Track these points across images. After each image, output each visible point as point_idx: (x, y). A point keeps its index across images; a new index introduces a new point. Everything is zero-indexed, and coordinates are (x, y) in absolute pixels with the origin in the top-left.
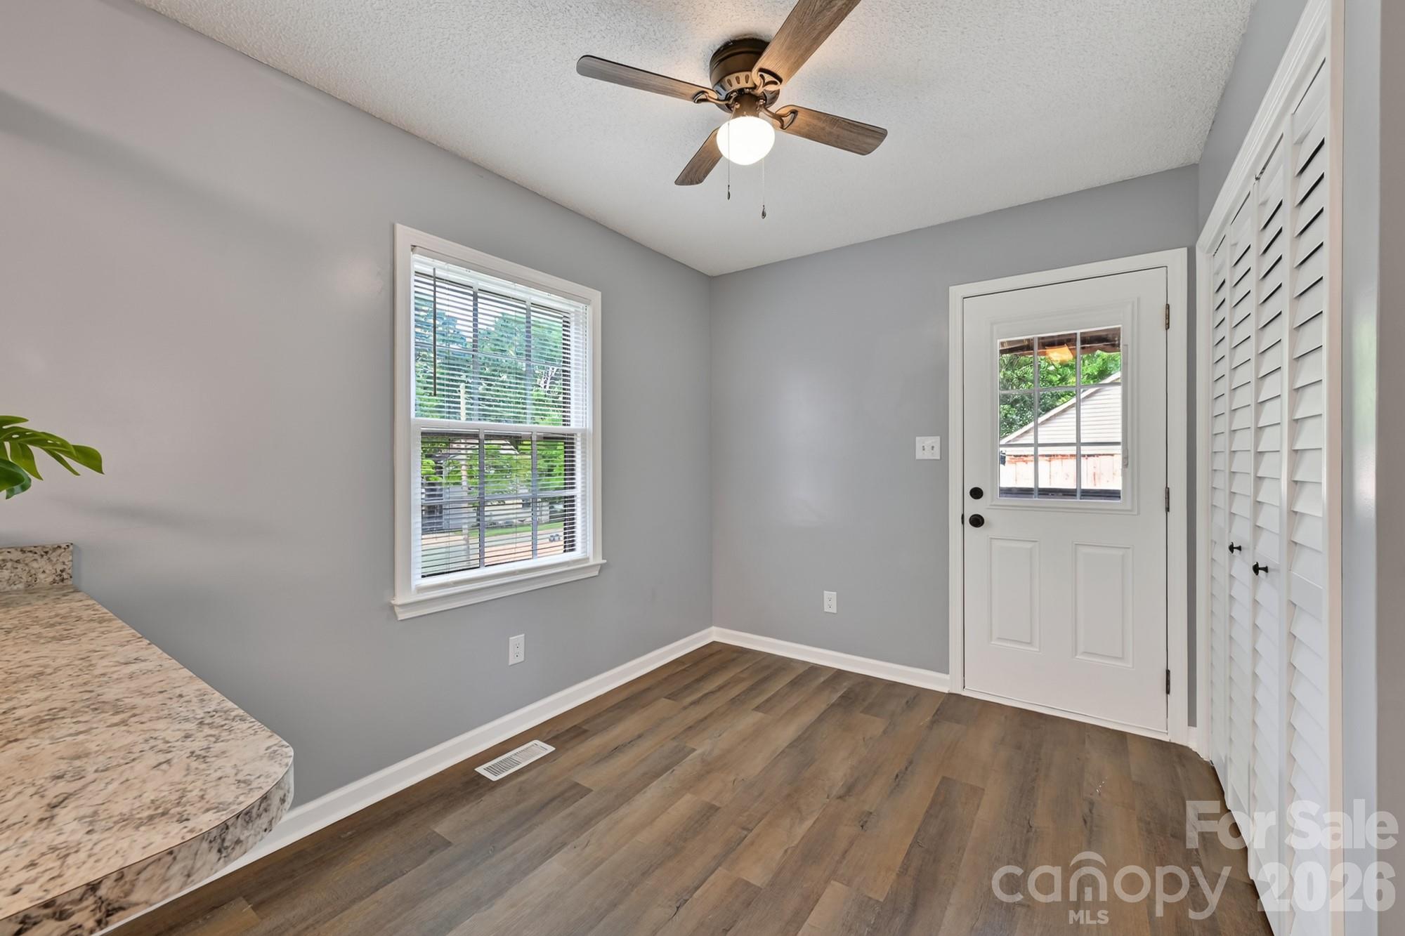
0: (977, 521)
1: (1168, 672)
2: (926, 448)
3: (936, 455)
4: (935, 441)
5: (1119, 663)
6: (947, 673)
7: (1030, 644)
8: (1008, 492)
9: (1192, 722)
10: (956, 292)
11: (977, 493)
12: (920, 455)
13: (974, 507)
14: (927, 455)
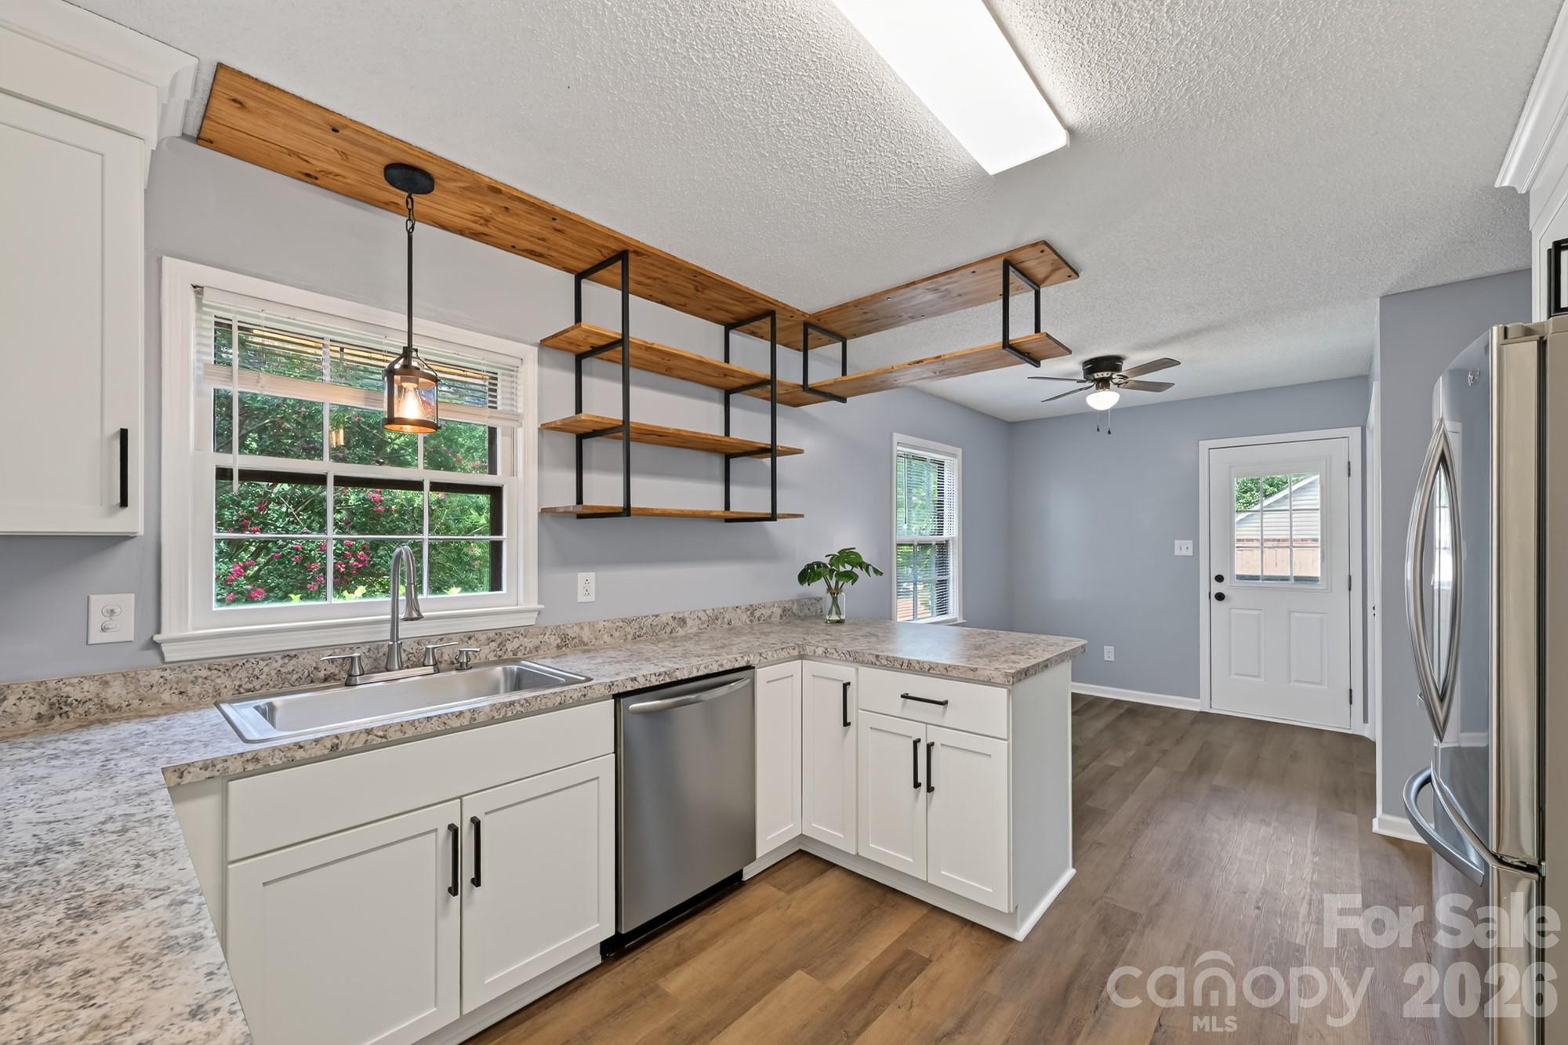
0: (1220, 597)
1: (1351, 690)
2: (1183, 548)
3: (1190, 553)
4: (1190, 543)
5: (1318, 687)
6: (1199, 698)
7: (1258, 676)
8: (1241, 578)
9: (1365, 720)
10: (1204, 445)
11: (1220, 579)
12: (1177, 552)
13: (1217, 588)
14: (1184, 552)
